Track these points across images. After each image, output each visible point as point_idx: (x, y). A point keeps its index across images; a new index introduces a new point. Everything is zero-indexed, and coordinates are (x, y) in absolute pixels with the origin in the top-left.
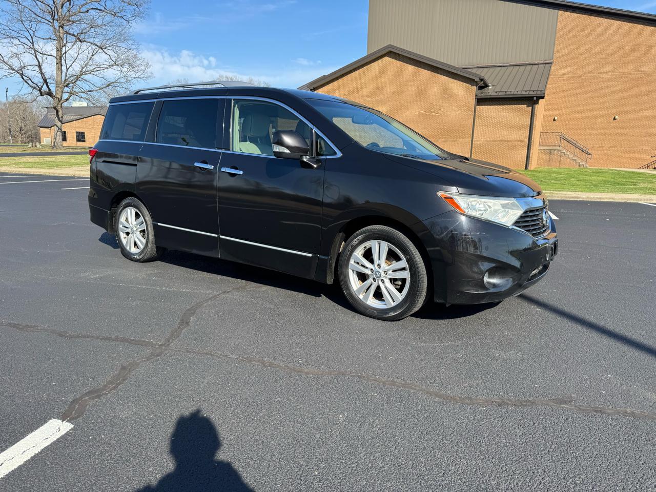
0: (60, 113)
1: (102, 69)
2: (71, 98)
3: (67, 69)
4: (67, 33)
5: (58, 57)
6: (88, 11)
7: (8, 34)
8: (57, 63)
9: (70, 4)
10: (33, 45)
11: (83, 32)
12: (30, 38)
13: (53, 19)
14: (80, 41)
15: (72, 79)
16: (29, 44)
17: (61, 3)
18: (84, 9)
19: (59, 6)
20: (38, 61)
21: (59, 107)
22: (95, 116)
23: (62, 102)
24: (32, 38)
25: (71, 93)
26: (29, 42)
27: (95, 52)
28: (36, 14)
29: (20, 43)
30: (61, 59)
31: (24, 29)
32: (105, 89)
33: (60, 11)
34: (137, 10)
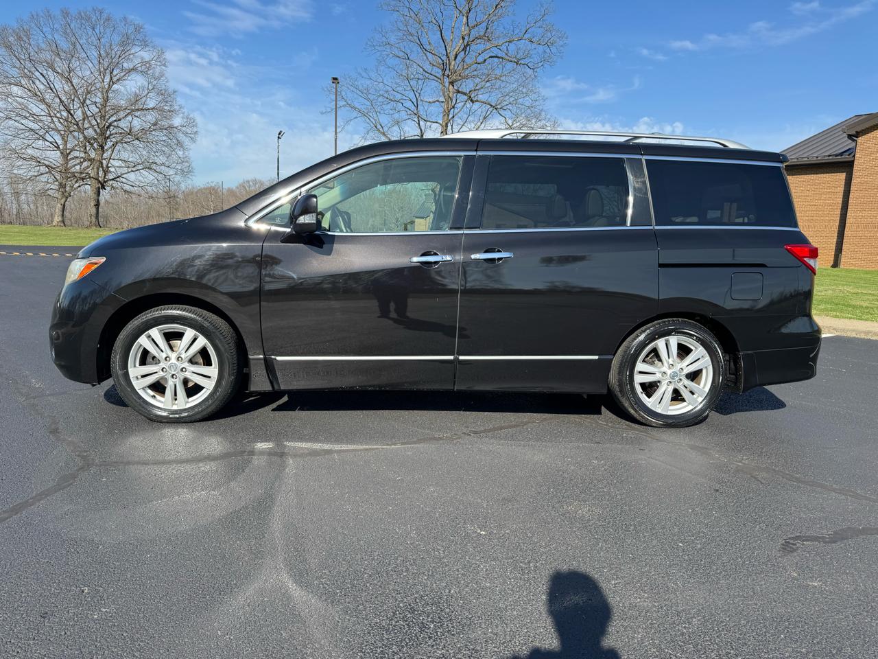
4: (458, 92)
5: (444, 124)
6: (485, 61)
7: (391, 98)
9: (465, 53)
10: (417, 109)
11: (477, 88)
12: (414, 100)
13: (444, 75)
14: (472, 100)
16: (413, 108)
17: (454, 53)
18: (480, 59)
19: (452, 57)
20: (421, 130)
24: (417, 100)
26: (413, 107)
27: (489, 112)
28: (424, 70)
29: (403, 108)
30: (447, 126)
31: (409, 88)
33: (453, 63)
34: (548, 51)
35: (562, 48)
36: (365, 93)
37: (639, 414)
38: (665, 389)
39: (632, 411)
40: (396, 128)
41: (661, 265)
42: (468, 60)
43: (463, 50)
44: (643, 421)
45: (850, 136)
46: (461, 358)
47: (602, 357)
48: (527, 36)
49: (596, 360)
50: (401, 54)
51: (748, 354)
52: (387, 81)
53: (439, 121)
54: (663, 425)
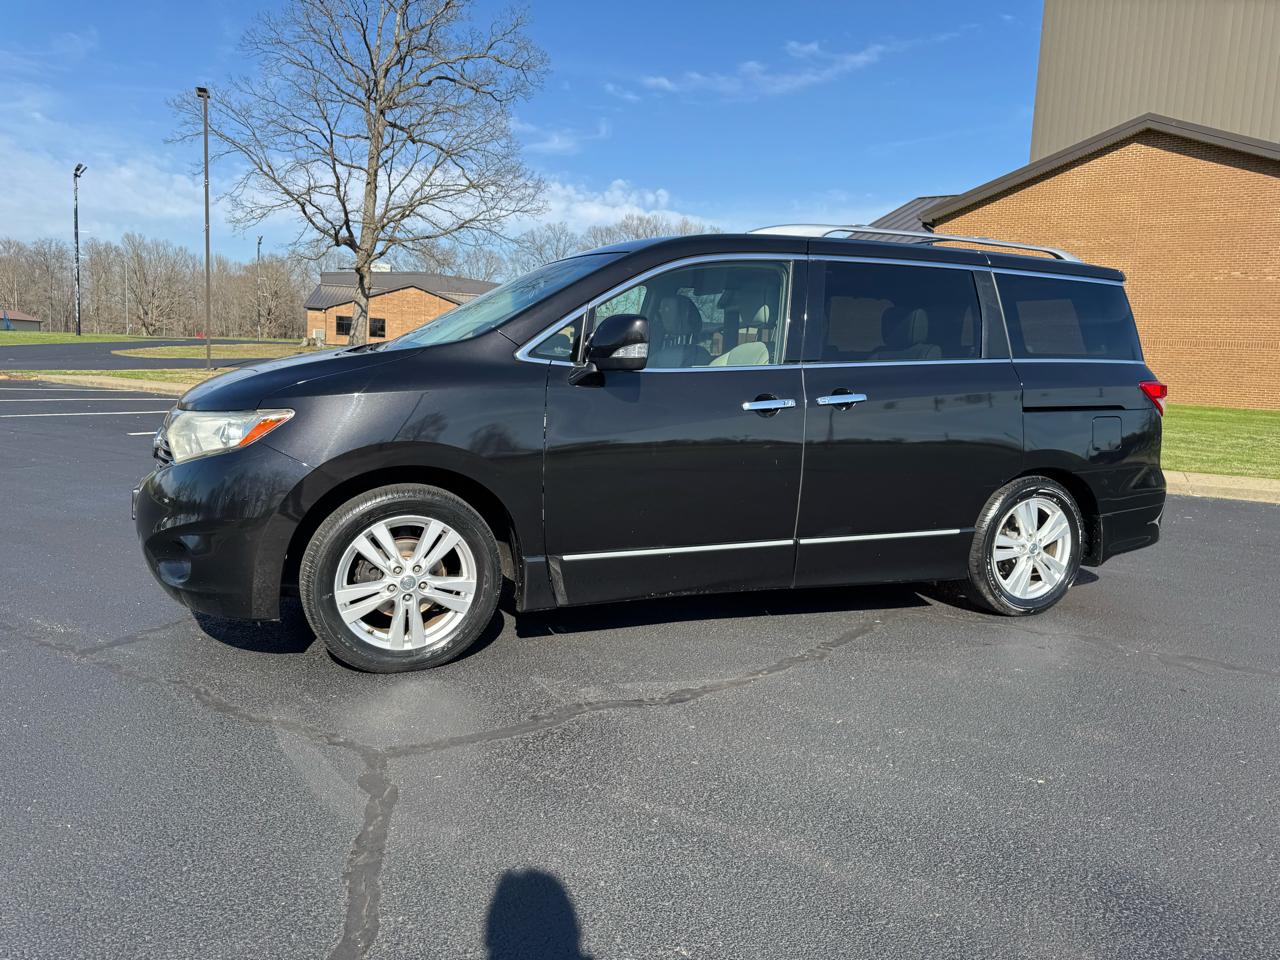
0: (366, 281)
1: (451, 193)
2: (389, 251)
3: (391, 193)
4: (394, 125)
5: (372, 172)
6: (430, 83)
7: (289, 126)
8: (368, 184)
9: (402, 68)
10: (332, 146)
11: (421, 122)
12: (327, 133)
13: (369, 98)
14: (414, 140)
15: (393, 212)
16: (325, 144)
17: (384, 67)
18: (423, 79)
19: (380, 72)
20: (337, 178)
21: (366, 269)
22: (405, 290)
23: (372, 258)
24: (331, 132)
25: (392, 240)
26: (325, 142)
27: (441, 160)
28: (339, 89)
29: (307, 143)
31: (319, 114)
32: (455, 234)
33: (382, 82)
34: (523, 78)
35: (544, 76)
36: (243, 115)
37: (999, 602)
38: (1023, 569)
39: (990, 598)
40: (303, 174)
41: (1026, 410)
42: (407, 80)
43: (398, 62)
44: (1002, 610)
45: (925, 225)
46: (802, 541)
47: (965, 531)
48: (491, 52)
49: (957, 535)
50: (302, 60)
51: (1108, 517)
52: (283, 100)
53: (363, 167)
54: (1023, 612)
